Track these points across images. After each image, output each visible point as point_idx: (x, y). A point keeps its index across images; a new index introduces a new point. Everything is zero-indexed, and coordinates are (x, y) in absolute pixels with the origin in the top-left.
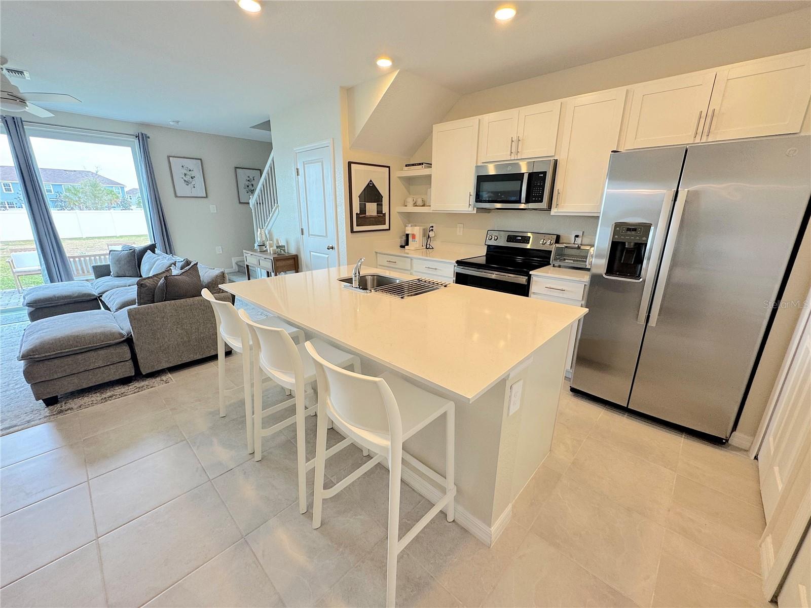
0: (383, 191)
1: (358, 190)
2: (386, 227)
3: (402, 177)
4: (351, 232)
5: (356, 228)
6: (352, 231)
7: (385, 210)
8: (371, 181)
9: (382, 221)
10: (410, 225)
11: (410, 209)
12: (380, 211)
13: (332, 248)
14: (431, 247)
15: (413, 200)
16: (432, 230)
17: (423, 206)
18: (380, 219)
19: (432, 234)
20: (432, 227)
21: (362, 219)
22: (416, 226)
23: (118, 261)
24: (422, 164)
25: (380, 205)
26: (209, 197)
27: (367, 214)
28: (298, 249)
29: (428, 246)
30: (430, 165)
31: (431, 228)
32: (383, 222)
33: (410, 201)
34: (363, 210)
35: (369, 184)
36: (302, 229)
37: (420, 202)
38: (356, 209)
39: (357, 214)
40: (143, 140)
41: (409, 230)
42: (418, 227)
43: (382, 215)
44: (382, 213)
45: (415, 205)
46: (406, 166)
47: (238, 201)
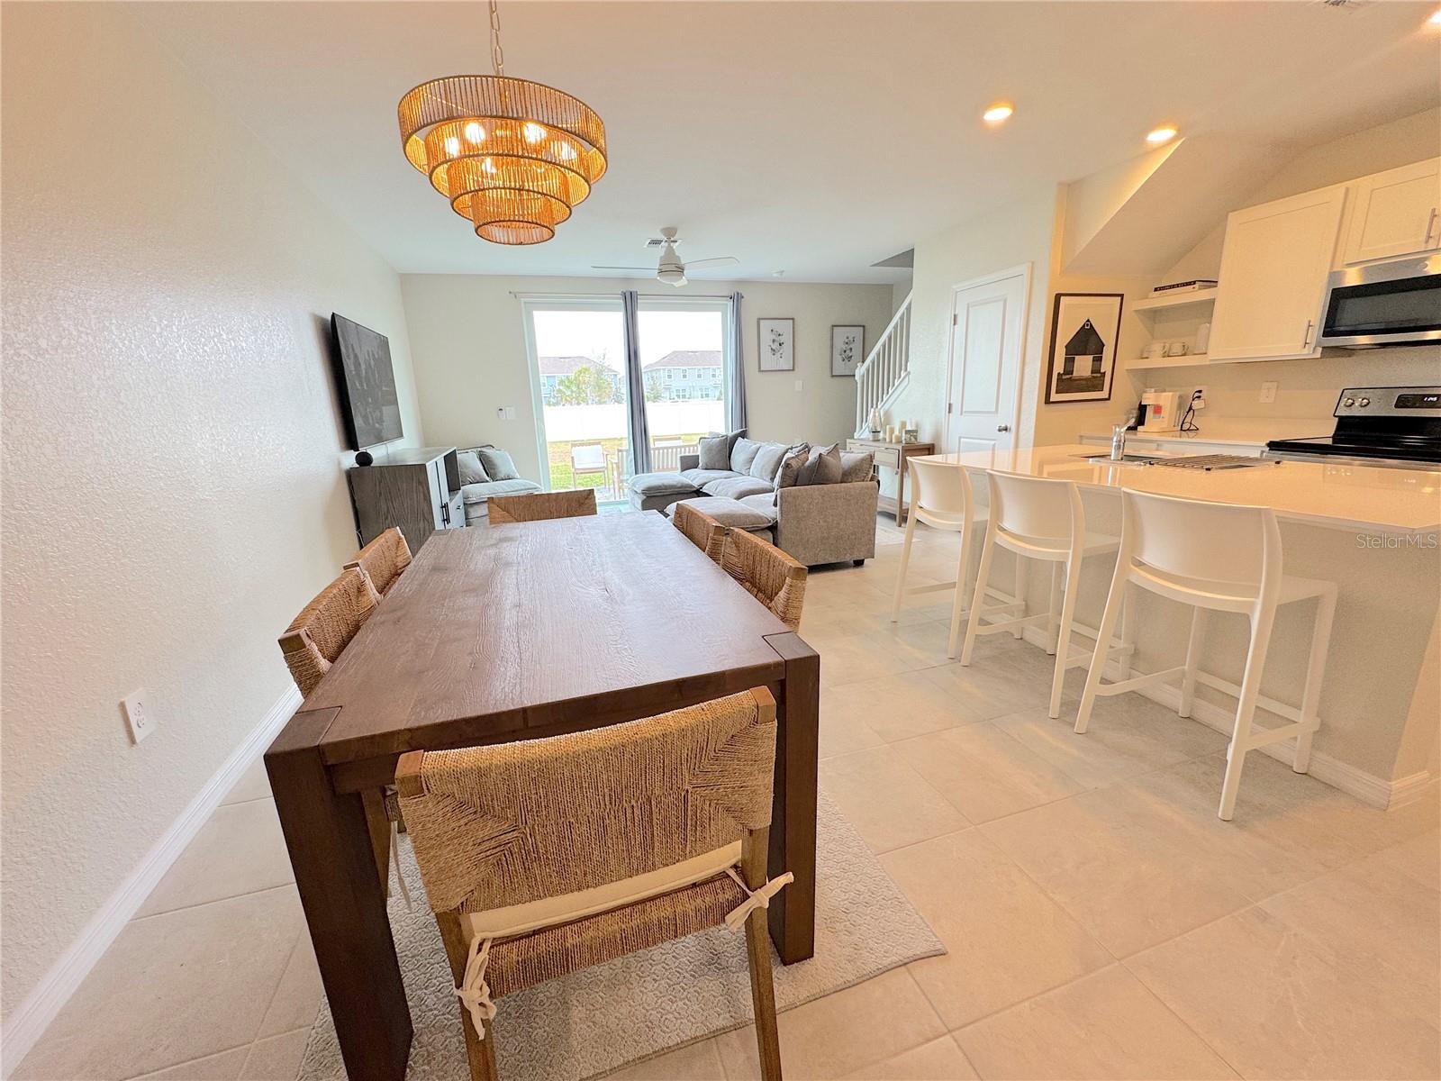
0: (1106, 334)
1: (1064, 338)
2: (1104, 394)
3: (1145, 311)
4: (1046, 403)
5: (1054, 397)
6: (1048, 401)
7: (1106, 366)
8: (1088, 321)
9: (1098, 384)
10: (1153, 390)
11: (1156, 362)
12: (1096, 370)
13: (1006, 430)
14: (1192, 427)
15: (1164, 347)
16: (1199, 397)
17: (1184, 355)
18: (1095, 382)
19: (1197, 404)
20: (1200, 391)
21: (1068, 382)
22: (1165, 391)
23: (708, 450)
24: (1194, 283)
25: (1098, 360)
26: (796, 369)
27: (1075, 374)
28: (937, 435)
29: (1186, 426)
30: (1214, 284)
31: (1197, 394)
32: (1100, 386)
33: (1157, 348)
34: (1069, 369)
35: (1084, 325)
36: (950, 404)
37: (1177, 348)
38: (1059, 367)
39: (1059, 374)
40: (738, 301)
41: (1149, 399)
42: (1171, 394)
43: (1099, 375)
44: (1100, 372)
45: (1167, 355)
46: (1156, 290)
47: (829, 374)
